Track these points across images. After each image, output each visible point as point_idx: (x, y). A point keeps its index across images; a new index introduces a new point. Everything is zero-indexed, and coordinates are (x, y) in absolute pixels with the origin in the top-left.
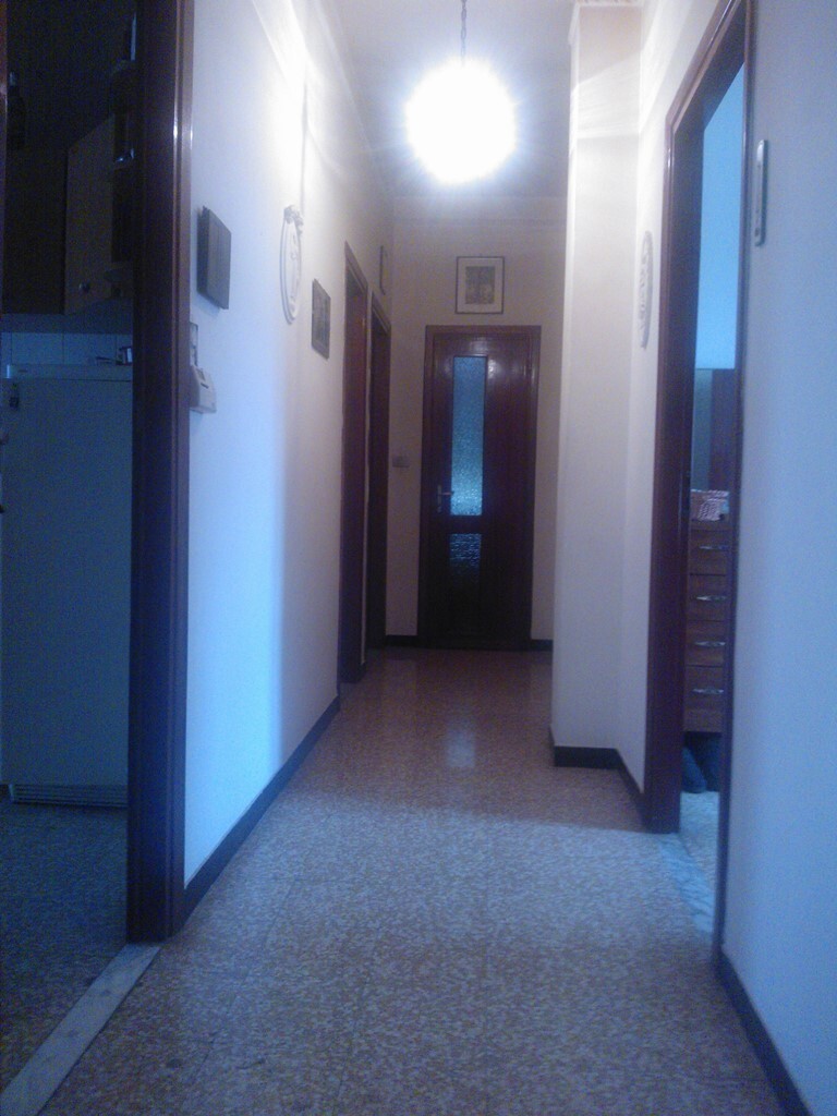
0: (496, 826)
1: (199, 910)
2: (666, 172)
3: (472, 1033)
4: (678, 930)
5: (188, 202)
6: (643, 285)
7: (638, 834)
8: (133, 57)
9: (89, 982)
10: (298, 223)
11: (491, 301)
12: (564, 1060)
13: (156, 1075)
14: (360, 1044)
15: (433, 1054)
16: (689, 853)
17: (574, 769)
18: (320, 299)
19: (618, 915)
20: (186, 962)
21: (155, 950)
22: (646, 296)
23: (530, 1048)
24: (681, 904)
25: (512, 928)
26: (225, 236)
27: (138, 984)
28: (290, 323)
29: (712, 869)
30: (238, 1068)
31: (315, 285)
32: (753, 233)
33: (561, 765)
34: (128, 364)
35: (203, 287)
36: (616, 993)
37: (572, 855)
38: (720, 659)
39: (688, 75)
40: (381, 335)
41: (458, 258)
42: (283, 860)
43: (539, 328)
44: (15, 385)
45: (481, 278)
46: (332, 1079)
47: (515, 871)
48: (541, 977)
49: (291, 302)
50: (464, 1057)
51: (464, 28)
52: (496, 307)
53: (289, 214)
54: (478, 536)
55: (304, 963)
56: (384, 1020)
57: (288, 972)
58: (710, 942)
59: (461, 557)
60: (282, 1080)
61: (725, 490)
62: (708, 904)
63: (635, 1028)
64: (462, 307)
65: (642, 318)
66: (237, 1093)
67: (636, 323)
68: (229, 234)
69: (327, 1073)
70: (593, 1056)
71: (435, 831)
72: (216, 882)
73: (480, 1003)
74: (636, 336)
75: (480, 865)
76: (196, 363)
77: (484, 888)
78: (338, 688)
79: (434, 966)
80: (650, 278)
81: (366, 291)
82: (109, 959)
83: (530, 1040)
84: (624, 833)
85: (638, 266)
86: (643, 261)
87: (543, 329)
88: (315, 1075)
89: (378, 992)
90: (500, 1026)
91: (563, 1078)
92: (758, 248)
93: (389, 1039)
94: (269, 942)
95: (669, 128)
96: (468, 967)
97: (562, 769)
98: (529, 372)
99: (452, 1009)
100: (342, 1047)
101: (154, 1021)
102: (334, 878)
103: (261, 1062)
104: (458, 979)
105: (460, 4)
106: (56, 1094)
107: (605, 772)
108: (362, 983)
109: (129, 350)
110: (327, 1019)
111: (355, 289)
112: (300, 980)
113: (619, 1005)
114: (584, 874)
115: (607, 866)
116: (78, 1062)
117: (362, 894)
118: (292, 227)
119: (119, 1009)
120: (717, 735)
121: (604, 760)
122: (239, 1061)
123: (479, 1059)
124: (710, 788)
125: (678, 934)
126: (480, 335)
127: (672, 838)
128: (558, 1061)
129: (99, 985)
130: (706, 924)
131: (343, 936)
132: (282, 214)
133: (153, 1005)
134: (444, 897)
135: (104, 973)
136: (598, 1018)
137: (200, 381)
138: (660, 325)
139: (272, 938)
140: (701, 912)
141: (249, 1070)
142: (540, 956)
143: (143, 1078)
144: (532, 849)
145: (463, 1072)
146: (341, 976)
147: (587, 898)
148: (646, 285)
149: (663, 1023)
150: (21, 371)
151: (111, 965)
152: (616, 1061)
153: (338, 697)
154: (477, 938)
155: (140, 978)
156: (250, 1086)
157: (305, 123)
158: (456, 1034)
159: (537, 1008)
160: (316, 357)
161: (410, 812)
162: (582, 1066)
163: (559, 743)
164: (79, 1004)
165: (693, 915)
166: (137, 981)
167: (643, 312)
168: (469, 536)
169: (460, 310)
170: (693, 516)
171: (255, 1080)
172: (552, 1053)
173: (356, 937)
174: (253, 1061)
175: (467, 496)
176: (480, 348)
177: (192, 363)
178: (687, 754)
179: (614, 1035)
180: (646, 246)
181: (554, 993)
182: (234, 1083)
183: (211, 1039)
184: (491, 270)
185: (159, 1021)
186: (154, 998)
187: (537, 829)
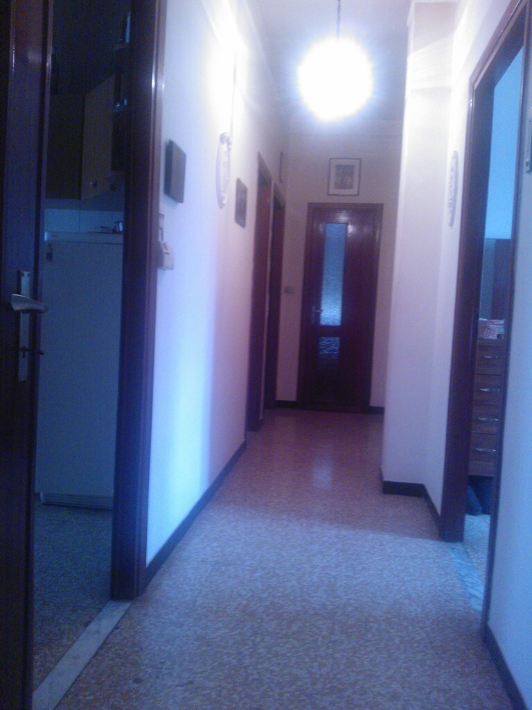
0: (344, 533)
1: (155, 581)
2: (469, 109)
3: (324, 671)
4: (459, 608)
5: (160, 136)
6: (451, 186)
7: (435, 542)
8: (127, 41)
9: (87, 625)
10: (229, 143)
11: (351, 187)
12: (382, 692)
13: (126, 687)
14: (252, 674)
15: (300, 683)
16: (468, 557)
17: (396, 496)
18: (241, 190)
19: (421, 597)
20: (145, 615)
21: (128, 605)
22: (453, 193)
23: (361, 683)
24: (463, 590)
25: (352, 602)
26: (182, 157)
27: (116, 628)
28: (221, 208)
29: (483, 569)
30: (177, 686)
31: (239, 182)
32: (525, 164)
33: (388, 493)
34: (119, 233)
35: (168, 191)
36: (417, 649)
37: (392, 554)
38: (494, 429)
39: (487, 50)
40: (279, 208)
41: (331, 159)
42: (208, 549)
43: (382, 205)
44: (50, 245)
45: (345, 172)
46: (235, 696)
47: (356, 563)
48: (370, 636)
49: (223, 194)
50: (319, 686)
51: (339, 18)
52: (354, 191)
53: (224, 139)
54: (337, 339)
55: (220, 619)
56: (269, 659)
57: (209, 624)
58: (480, 617)
59: (326, 352)
60: (204, 695)
61: (501, 319)
62: (480, 591)
63: (429, 673)
64: (332, 191)
65: (450, 207)
66: (175, 702)
67: (446, 210)
68: (185, 156)
69: (231, 692)
70: (401, 691)
71: (305, 534)
72: (166, 562)
73: (330, 651)
74: (446, 218)
75: (332, 559)
76: (162, 238)
77: (334, 574)
78: (246, 435)
79: (301, 625)
80: (456, 182)
81: (270, 181)
82: (100, 610)
83: (360, 677)
84: (427, 541)
85: (449, 173)
86: (452, 170)
87: (385, 206)
88: (224, 692)
89: (265, 640)
90: (342, 667)
91: (381, 704)
92: (527, 174)
93: (272, 672)
94: (197, 604)
95: (472, 85)
96: (323, 627)
97: (387, 496)
98: (374, 233)
99: (312, 653)
100: (241, 675)
101: (126, 652)
102: (239, 563)
103: (191, 683)
104: (316, 634)
105: (337, 2)
106: (66, 695)
107: (416, 499)
108: (255, 634)
109: (121, 224)
110: (233, 657)
111: (264, 181)
112: (217, 629)
113: (419, 657)
114: (399, 568)
115: (415, 563)
116: (79, 676)
117: (258, 574)
118: (224, 147)
119: (105, 643)
120: (490, 479)
121: (416, 491)
122: (177, 681)
123: (328, 689)
124: (485, 512)
125: (460, 610)
126: (345, 209)
127: (458, 546)
128: (378, 693)
129: (93, 627)
130: (478, 606)
131: (245, 602)
132: (218, 138)
133: (125, 641)
134: (309, 579)
135: (96, 619)
136: (405, 665)
137: (165, 251)
138: (462, 212)
139: (200, 601)
140: (474, 596)
141: (183, 688)
142: (370, 622)
143: (118, 688)
144: (367, 549)
145: (317, 696)
146: (242, 628)
147: (401, 584)
148: (454, 186)
149: (447, 671)
150: (53, 236)
151: (101, 613)
152: (415, 694)
153: (245, 442)
154: (330, 607)
155: (118, 624)
156: (184, 698)
157: (235, 79)
158: (314, 671)
159: (366, 656)
160: (237, 227)
161: (290, 521)
162: (394, 697)
163: (386, 479)
164: (80, 638)
165: (470, 598)
166: (116, 626)
167: (450, 203)
168: (332, 339)
169: (331, 193)
170: (480, 336)
171: (187, 694)
172: (374, 686)
173: (252, 604)
174: (185, 682)
175: (331, 312)
176: (343, 218)
177: (160, 240)
178: (470, 490)
179: (416, 677)
180: (454, 160)
181: (378, 646)
182: (174, 696)
183: (160, 666)
184: (352, 167)
185: (128, 653)
186: (126, 638)
187: (370, 536)
